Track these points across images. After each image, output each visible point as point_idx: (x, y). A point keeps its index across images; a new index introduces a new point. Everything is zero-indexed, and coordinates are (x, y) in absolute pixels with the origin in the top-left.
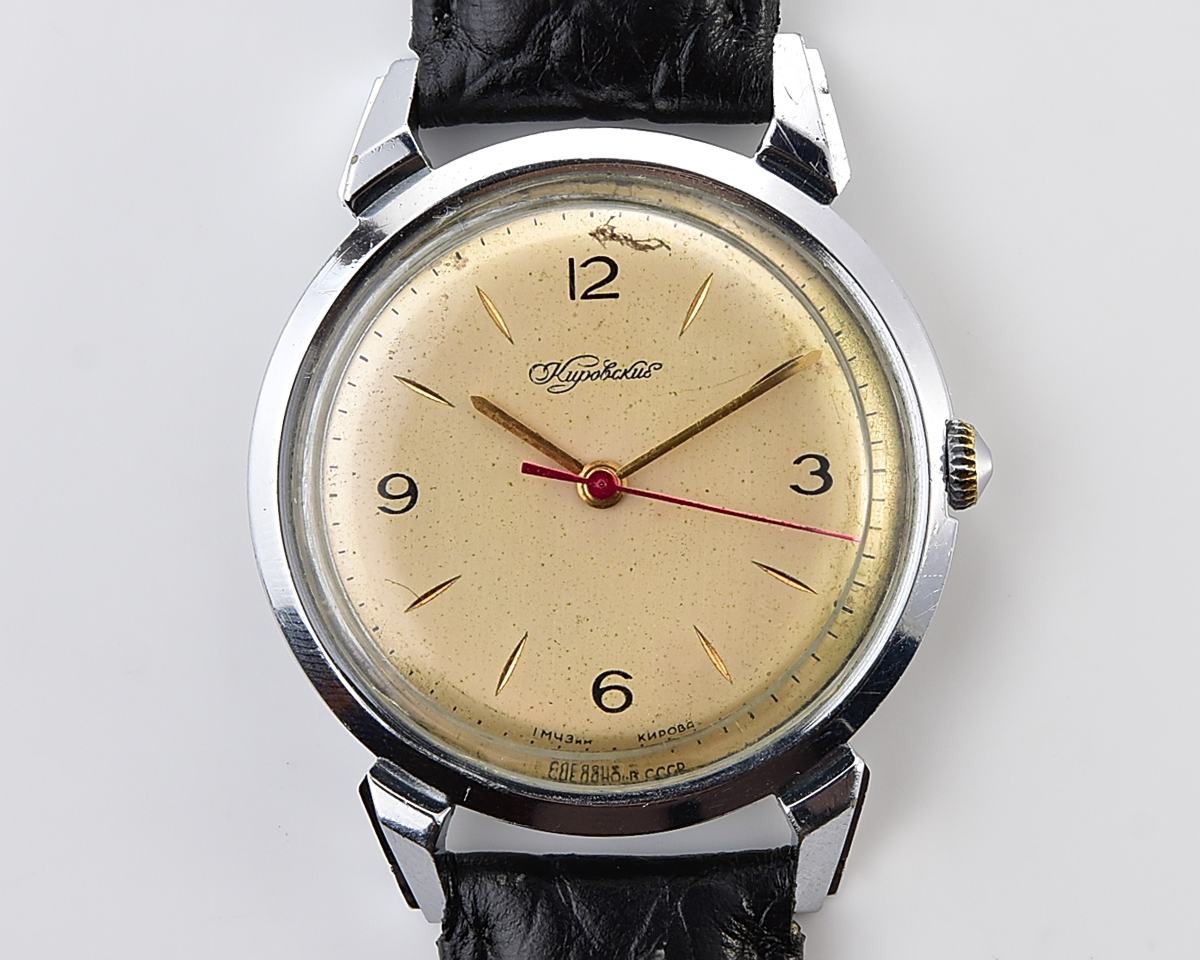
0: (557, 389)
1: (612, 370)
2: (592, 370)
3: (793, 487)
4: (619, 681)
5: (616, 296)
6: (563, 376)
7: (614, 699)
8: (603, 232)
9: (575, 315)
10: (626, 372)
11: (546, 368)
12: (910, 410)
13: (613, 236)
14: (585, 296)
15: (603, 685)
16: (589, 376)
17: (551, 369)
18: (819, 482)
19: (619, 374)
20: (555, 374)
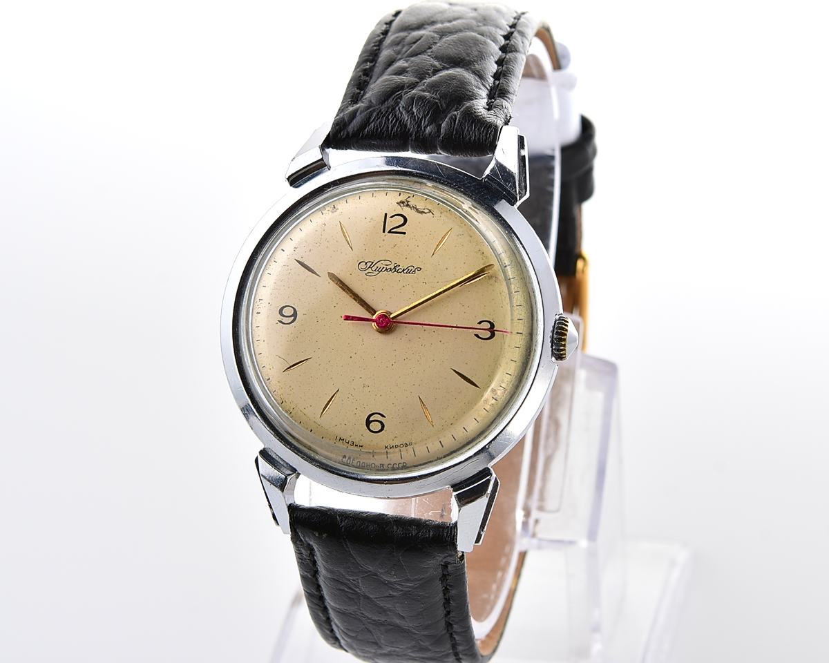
0: (370, 274)
1: (397, 269)
2: (388, 267)
3: (475, 335)
4: (379, 418)
5: (404, 233)
6: (374, 269)
7: (375, 426)
8: (403, 203)
9: (384, 240)
10: (404, 270)
11: (366, 263)
12: (538, 306)
13: (408, 205)
14: (390, 232)
15: (371, 419)
16: (386, 270)
17: (369, 264)
18: (488, 334)
19: (401, 271)
20: (369, 267)
